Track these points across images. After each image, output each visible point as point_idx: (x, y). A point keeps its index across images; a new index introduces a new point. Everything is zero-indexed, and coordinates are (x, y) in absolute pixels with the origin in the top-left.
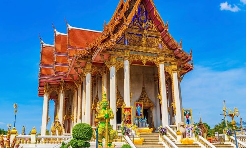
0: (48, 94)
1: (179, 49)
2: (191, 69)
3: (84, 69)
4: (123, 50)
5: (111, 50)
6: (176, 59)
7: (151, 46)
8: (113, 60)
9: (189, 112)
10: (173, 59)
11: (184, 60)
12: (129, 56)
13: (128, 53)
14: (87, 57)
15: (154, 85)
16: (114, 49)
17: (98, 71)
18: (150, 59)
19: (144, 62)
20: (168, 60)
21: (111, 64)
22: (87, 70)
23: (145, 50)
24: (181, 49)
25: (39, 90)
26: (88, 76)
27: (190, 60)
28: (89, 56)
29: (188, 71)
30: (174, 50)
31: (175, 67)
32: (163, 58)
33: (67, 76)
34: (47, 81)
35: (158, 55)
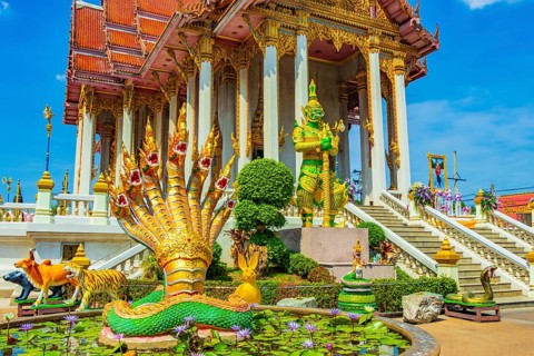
0: (93, 116)
1: (414, 22)
2: (423, 74)
3: (196, 53)
4: (293, 10)
5: (268, 7)
6: (404, 46)
7: (353, 10)
8: (273, 31)
9: (440, 162)
10: (396, 43)
11: (419, 49)
12: (307, 25)
13: (305, 19)
14: (203, 24)
15: (338, 105)
16: (274, 6)
17: (228, 61)
18: (351, 39)
19: (338, 46)
20: (387, 46)
21: (268, 39)
22: (204, 55)
23: (341, 16)
24: (418, 22)
25: (67, 109)
26: (206, 69)
27: (434, 48)
28: (208, 22)
29: (413, 79)
30: (400, 24)
31: (400, 62)
32: (377, 40)
33: (143, 74)
34: (92, 84)
35: (366, 32)
